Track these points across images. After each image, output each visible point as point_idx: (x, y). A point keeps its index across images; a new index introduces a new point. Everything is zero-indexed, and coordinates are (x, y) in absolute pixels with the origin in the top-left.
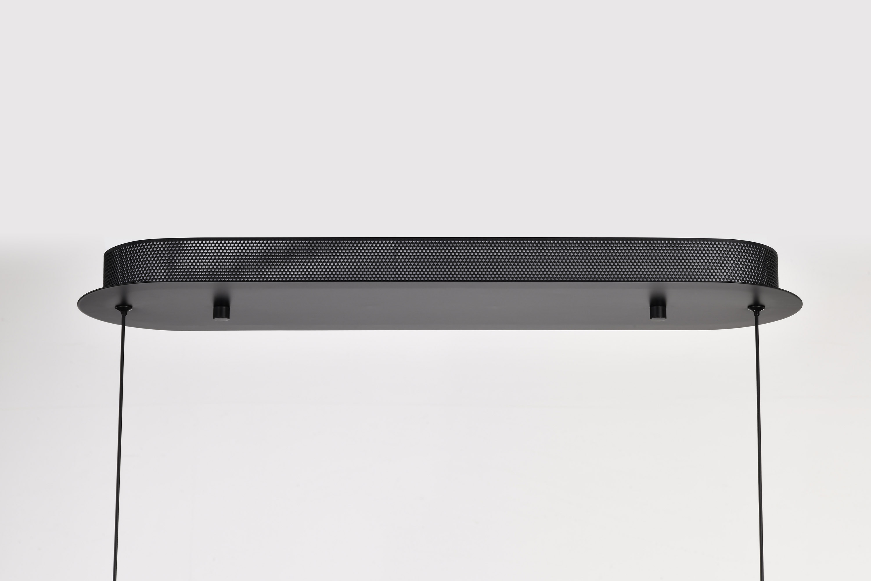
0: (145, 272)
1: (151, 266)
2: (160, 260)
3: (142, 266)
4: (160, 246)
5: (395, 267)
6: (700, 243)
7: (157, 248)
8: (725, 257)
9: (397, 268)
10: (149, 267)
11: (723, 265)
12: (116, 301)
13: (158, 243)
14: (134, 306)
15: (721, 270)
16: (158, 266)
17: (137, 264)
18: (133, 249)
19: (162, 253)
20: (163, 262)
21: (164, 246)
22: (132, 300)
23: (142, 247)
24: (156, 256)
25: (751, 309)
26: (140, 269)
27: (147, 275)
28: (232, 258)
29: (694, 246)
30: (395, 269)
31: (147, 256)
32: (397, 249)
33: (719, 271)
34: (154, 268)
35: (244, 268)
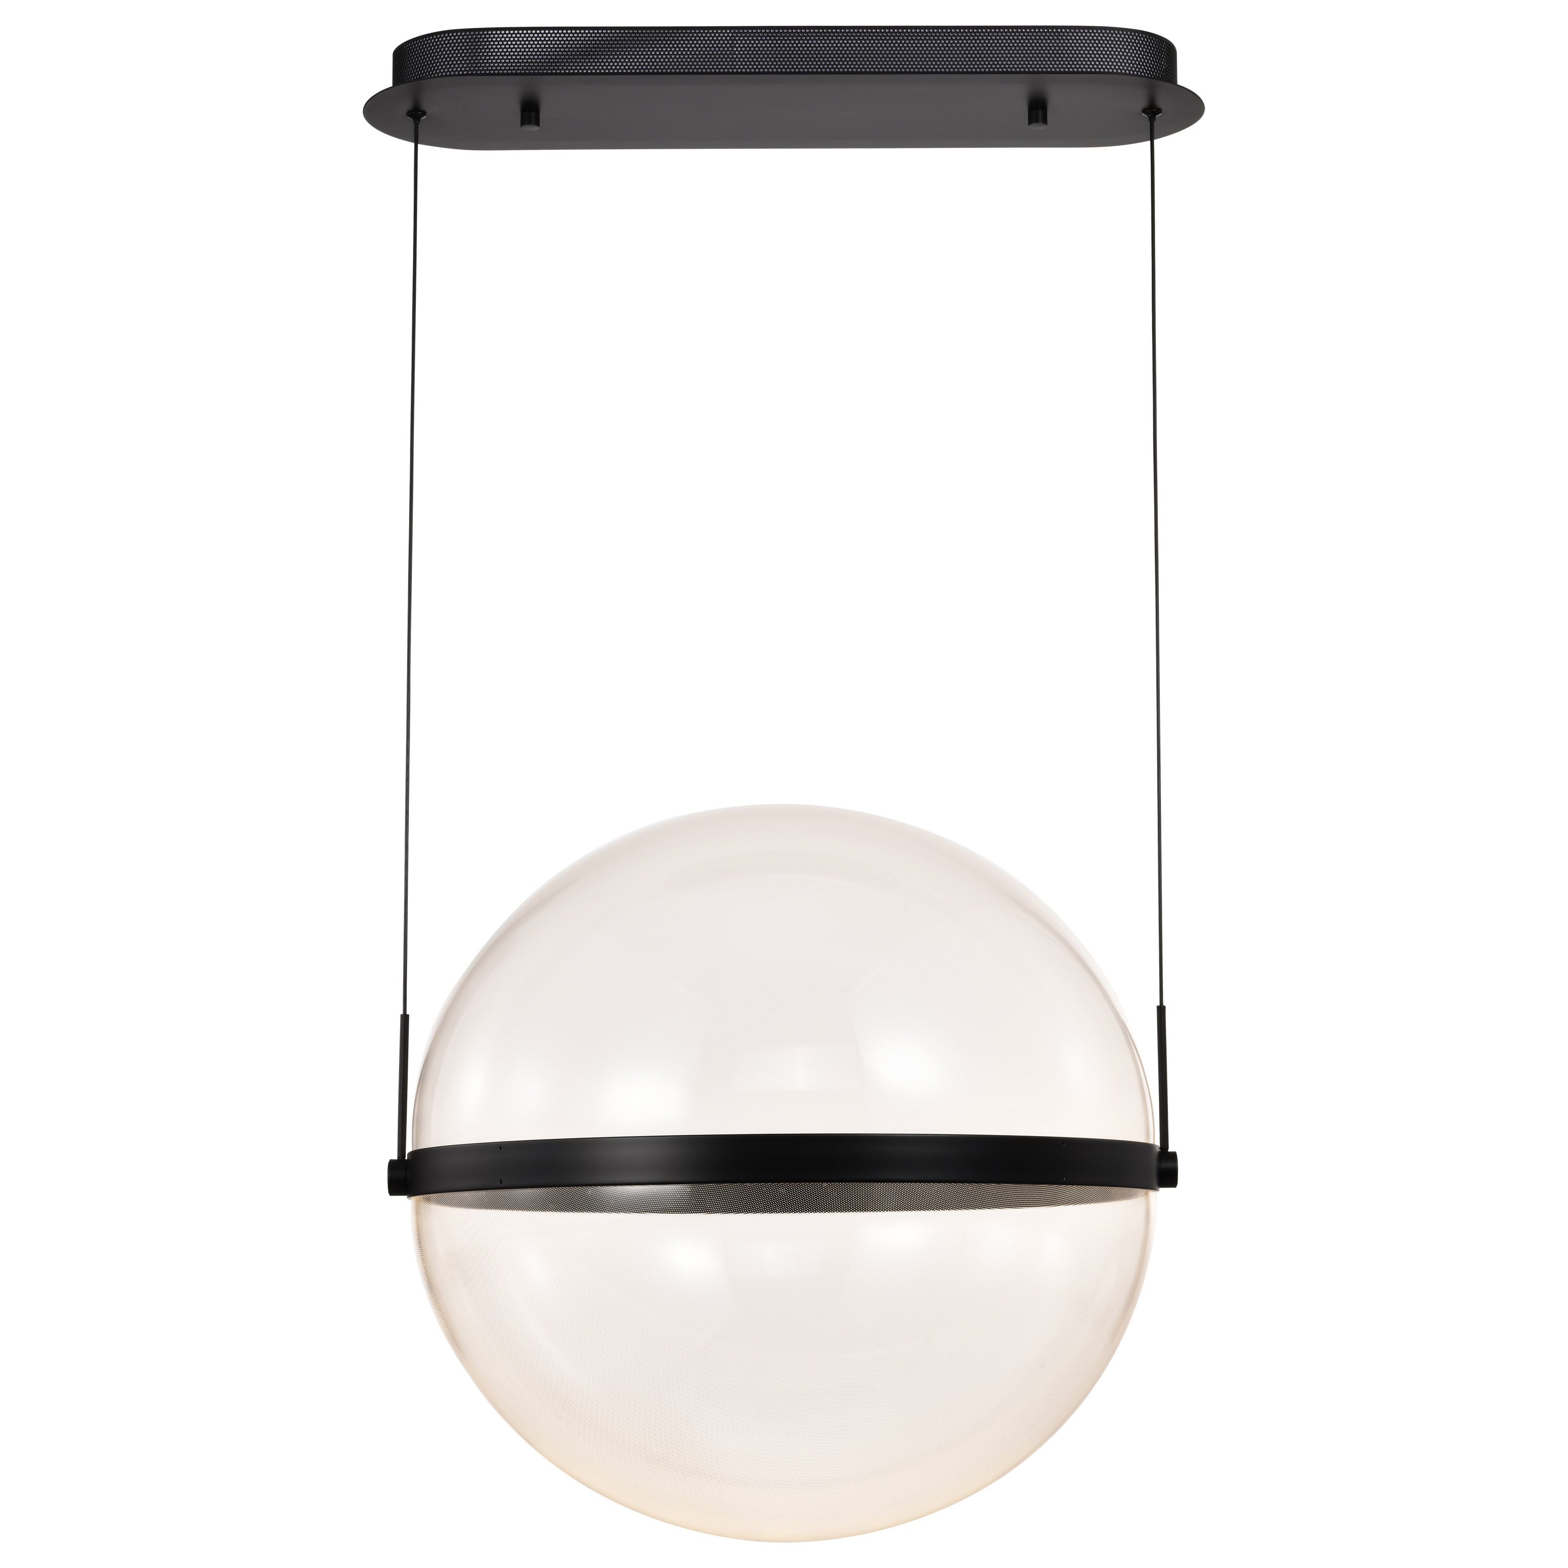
0: (444, 67)
1: (450, 60)
2: (461, 54)
3: (440, 60)
4: (457, 38)
5: (733, 60)
6: (1084, 32)
7: (457, 40)
8: (1116, 48)
9: (735, 61)
10: (448, 62)
11: (1115, 57)
12: (406, 105)
13: (455, 34)
14: (428, 112)
15: (1108, 62)
16: (459, 59)
17: (434, 58)
18: (429, 42)
19: (463, 45)
20: (465, 56)
21: (465, 37)
22: (425, 105)
23: (440, 39)
24: (457, 49)
25: (1147, 114)
26: (438, 64)
27: (446, 70)
28: (544, 50)
29: (1077, 35)
30: (732, 62)
31: (446, 49)
32: (735, 40)
33: (1106, 63)
34: (454, 63)
35: (558, 62)
